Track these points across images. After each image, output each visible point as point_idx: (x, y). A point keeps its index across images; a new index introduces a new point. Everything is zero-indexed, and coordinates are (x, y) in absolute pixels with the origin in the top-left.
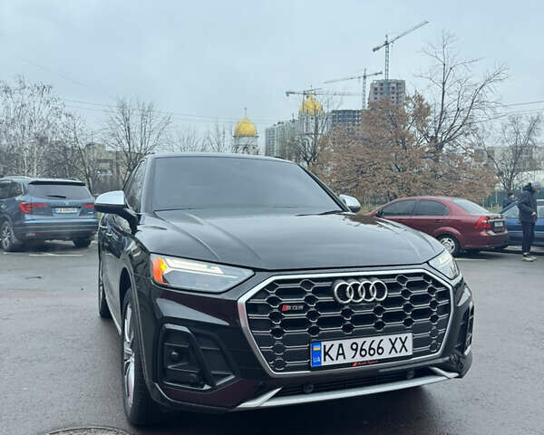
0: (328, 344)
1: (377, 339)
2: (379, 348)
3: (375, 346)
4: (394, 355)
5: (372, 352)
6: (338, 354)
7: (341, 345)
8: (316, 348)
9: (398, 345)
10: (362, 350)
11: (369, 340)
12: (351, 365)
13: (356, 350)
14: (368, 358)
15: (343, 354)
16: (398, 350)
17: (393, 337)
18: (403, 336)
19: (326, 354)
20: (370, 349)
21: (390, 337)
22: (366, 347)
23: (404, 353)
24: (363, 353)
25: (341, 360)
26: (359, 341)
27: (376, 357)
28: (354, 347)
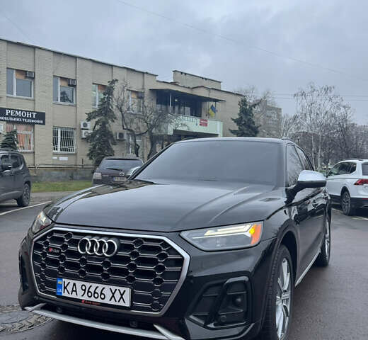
0: (67, 281)
1: (101, 286)
2: (101, 294)
3: (98, 291)
4: (113, 302)
5: (96, 295)
6: (73, 291)
7: (74, 284)
8: (59, 282)
9: (117, 296)
10: (89, 292)
11: (94, 285)
12: (80, 301)
13: (85, 290)
14: (93, 299)
15: (76, 291)
16: (117, 300)
17: (114, 288)
18: (122, 289)
19: (65, 288)
20: (95, 293)
21: (111, 287)
22: (92, 290)
23: (121, 303)
24: (90, 294)
25: (74, 296)
26: (88, 285)
27: (99, 300)
28: (84, 288)
